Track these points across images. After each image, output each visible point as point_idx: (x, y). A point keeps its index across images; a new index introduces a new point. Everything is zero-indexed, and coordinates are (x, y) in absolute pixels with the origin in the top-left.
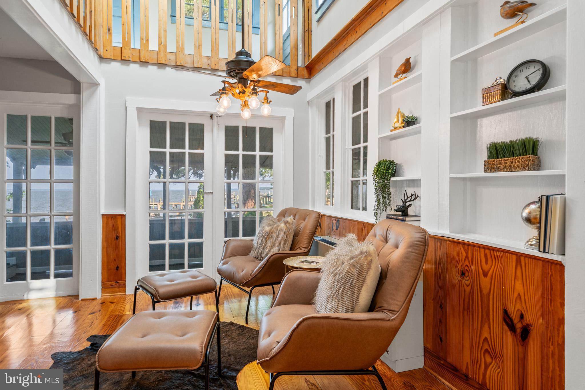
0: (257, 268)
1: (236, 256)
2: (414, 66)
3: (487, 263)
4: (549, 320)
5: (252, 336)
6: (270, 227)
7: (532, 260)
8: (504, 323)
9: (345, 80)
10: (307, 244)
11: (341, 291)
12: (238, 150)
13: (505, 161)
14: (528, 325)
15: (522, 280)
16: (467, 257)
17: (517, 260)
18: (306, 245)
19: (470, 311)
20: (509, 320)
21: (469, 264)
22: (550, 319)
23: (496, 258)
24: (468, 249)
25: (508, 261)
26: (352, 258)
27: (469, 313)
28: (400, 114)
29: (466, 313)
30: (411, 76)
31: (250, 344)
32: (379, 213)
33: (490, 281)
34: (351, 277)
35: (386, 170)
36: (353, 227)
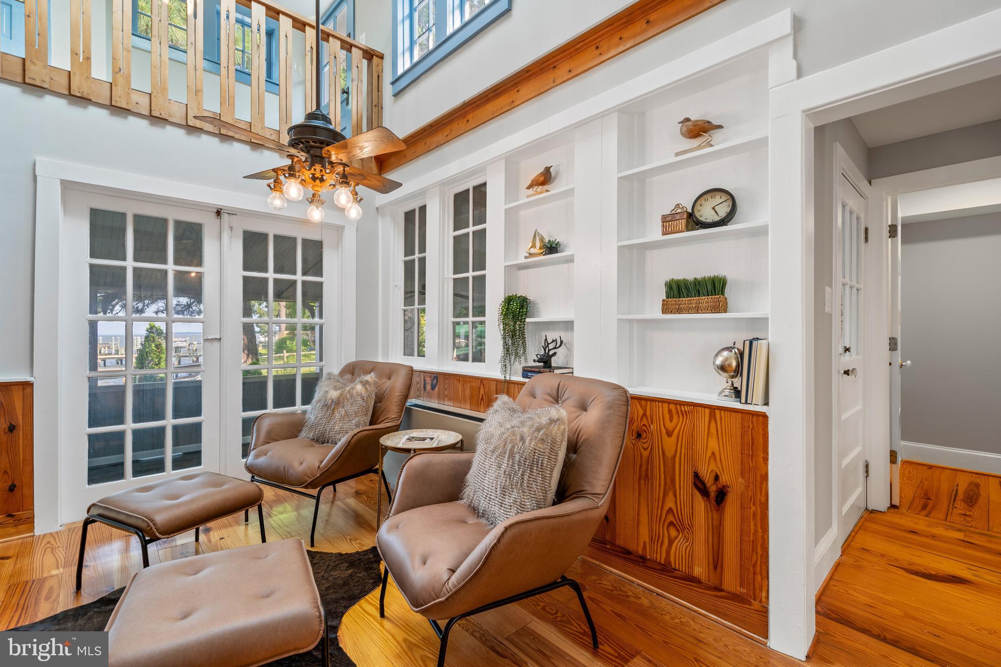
0: (330, 455)
1: (278, 441)
2: (555, 178)
3: (671, 420)
4: (749, 478)
5: (332, 564)
6: (339, 392)
7: (729, 412)
8: (694, 489)
9: (444, 184)
10: (398, 412)
11: (526, 478)
12: (266, 271)
13: (690, 301)
14: (724, 486)
15: (717, 437)
16: (645, 415)
17: (710, 414)
18: (397, 414)
19: (648, 480)
20: (701, 484)
21: (648, 423)
22: (751, 477)
23: (685, 414)
24: (646, 405)
25: (699, 416)
26: (538, 429)
27: (647, 482)
28: (537, 237)
29: (642, 482)
30: (555, 188)
31: (335, 579)
32: (508, 365)
33: (676, 441)
34: (539, 456)
35: (520, 309)
36: (463, 385)
